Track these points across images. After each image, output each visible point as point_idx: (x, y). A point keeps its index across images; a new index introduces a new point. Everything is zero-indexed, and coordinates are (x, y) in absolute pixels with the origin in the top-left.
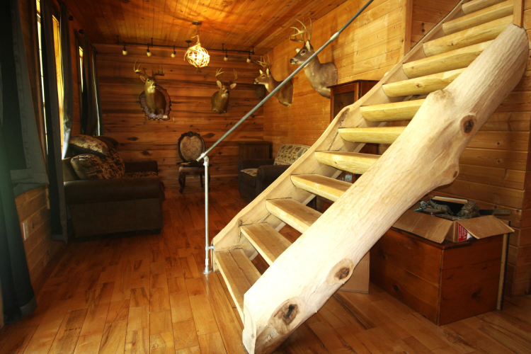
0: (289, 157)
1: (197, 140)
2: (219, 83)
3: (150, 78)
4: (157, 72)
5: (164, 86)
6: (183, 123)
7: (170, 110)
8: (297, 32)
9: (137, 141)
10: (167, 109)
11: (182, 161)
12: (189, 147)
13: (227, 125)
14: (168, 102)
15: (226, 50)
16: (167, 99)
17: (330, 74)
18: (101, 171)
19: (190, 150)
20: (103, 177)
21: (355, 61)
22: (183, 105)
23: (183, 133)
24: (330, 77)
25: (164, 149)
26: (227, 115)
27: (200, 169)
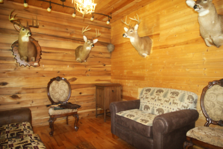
1: (65, 83)
3: (26, 28)
4: (31, 25)
5: (36, 38)
6: (52, 69)
7: (41, 58)
9: (7, 86)
10: (38, 57)
11: (49, 103)
12: (57, 90)
13: (87, 71)
14: (39, 51)
16: (38, 49)
19: (58, 92)
22: (52, 54)
23: (52, 78)
25: (33, 92)
26: (87, 63)
27: (70, 111)
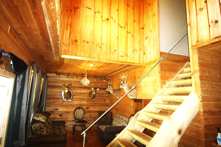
0: (118, 122)
1: (82, 110)
2: (92, 88)
3: (67, 87)
6: (77, 103)
7: (73, 98)
8: (121, 77)
9: (58, 110)
10: (72, 97)
11: (74, 119)
12: (78, 113)
13: (95, 104)
15: (96, 77)
17: (134, 92)
18: (43, 131)
19: (79, 115)
20: (44, 134)
21: (142, 89)
22: (78, 96)
23: (77, 107)
24: (134, 93)
25: (68, 114)
26: (95, 100)
27: (82, 124)
